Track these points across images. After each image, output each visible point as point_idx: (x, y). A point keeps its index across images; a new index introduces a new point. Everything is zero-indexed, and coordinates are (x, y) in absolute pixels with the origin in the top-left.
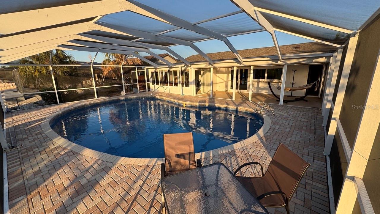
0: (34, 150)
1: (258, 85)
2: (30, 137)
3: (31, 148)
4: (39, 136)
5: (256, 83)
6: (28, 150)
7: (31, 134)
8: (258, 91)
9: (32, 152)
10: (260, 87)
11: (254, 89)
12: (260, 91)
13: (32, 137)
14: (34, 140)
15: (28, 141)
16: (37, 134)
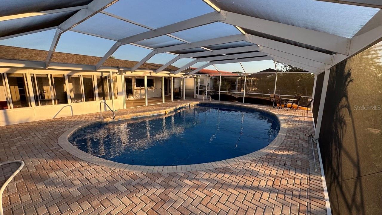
0: (300, 129)
1: (140, 92)
2: (297, 139)
3: (301, 131)
4: (291, 135)
5: (139, 90)
6: (303, 131)
7: (295, 140)
8: (141, 97)
9: (302, 129)
10: (142, 93)
11: (138, 96)
12: (142, 96)
13: (297, 137)
14: (297, 134)
15: (300, 136)
16: (292, 137)
